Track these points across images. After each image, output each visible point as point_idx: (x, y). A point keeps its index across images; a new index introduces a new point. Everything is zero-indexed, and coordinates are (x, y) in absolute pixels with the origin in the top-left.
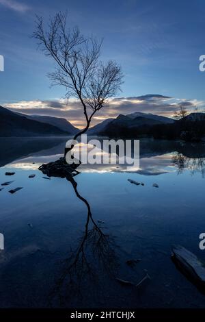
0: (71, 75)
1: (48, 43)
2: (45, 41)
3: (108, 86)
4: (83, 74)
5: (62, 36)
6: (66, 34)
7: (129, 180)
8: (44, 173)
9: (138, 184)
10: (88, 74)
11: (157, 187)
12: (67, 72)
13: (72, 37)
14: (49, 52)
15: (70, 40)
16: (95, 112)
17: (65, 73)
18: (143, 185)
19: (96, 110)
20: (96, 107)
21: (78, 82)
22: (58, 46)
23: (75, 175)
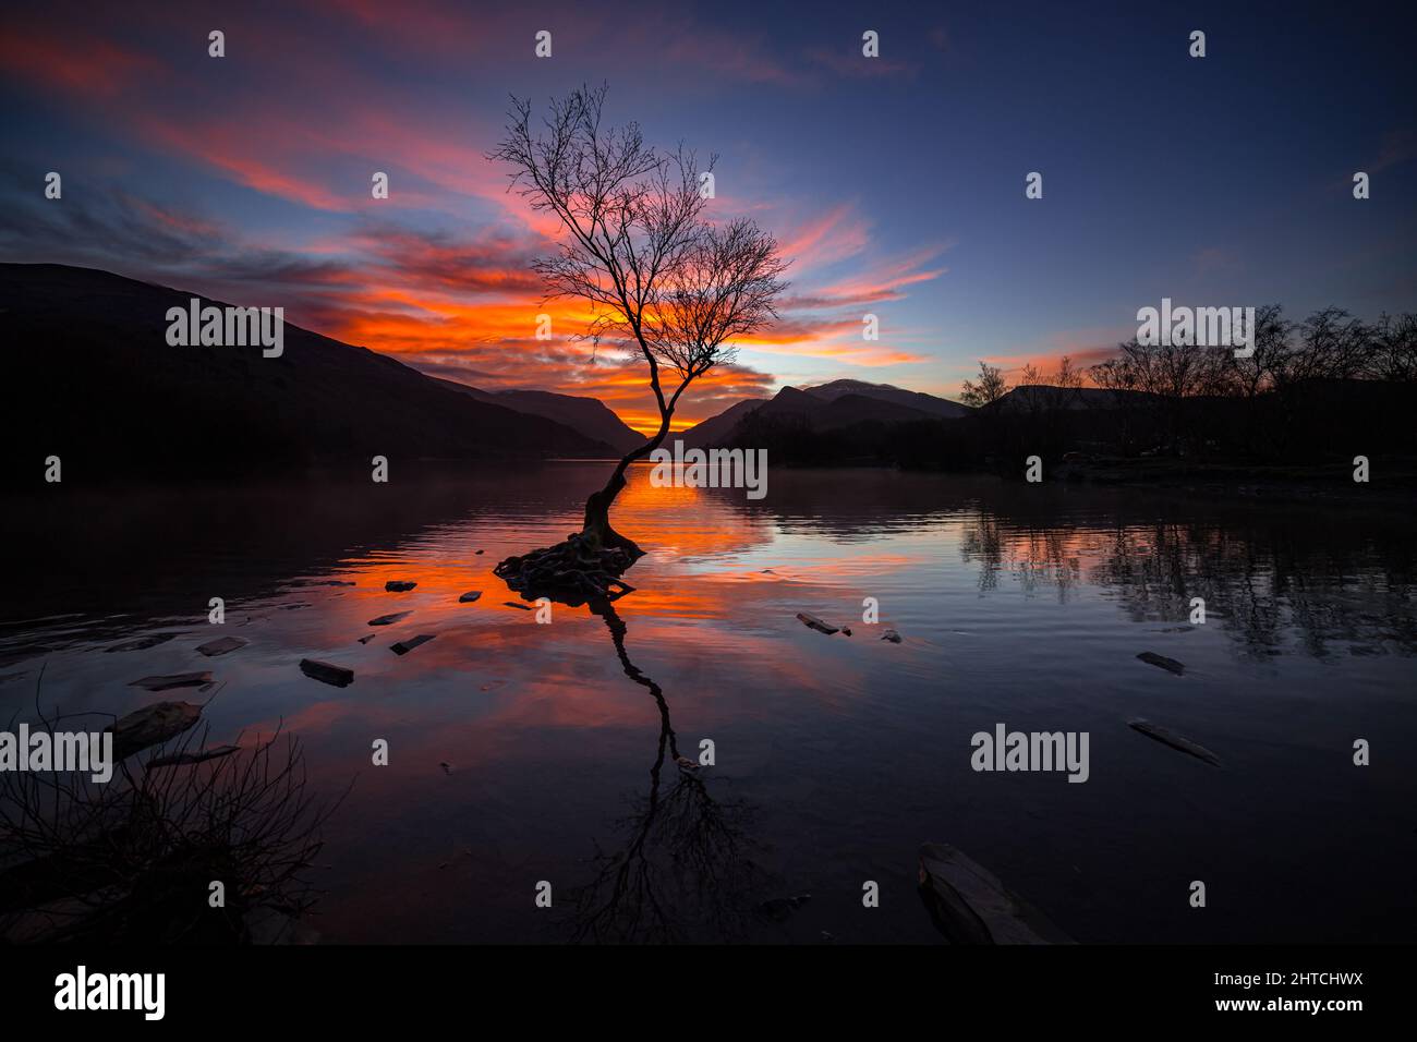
0: (612, 265)
1: (544, 172)
2: (534, 169)
3: (731, 298)
4: (649, 262)
5: (587, 151)
6: (600, 146)
7: (800, 616)
8: (512, 586)
9: (830, 632)
10: (665, 261)
11: (895, 640)
12: (598, 254)
13: (618, 153)
14: (544, 199)
15: (613, 163)
16: (687, 382)
17: (593, 259)
18: (848, 633)
19: (692, 376)
20: (691, 364)
21: (631, 287)
22: (572, 178)
23: (616, 596)
